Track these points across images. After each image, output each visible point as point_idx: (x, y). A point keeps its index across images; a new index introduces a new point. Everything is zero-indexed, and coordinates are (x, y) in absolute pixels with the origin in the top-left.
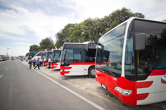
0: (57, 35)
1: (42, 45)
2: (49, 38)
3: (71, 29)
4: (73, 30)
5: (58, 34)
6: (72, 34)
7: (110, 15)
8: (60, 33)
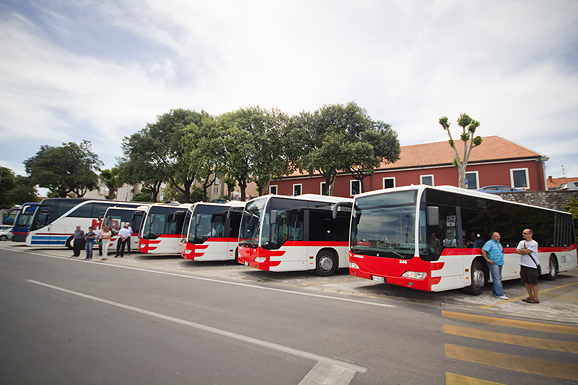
0: (128, 142)
1: (47, 173)
2: (79, 144)
3: (191, 132)
4: (197, 137)
5: (135, 137)
6: (196, 147)
7: (317, 113)
8: (143, 135)
